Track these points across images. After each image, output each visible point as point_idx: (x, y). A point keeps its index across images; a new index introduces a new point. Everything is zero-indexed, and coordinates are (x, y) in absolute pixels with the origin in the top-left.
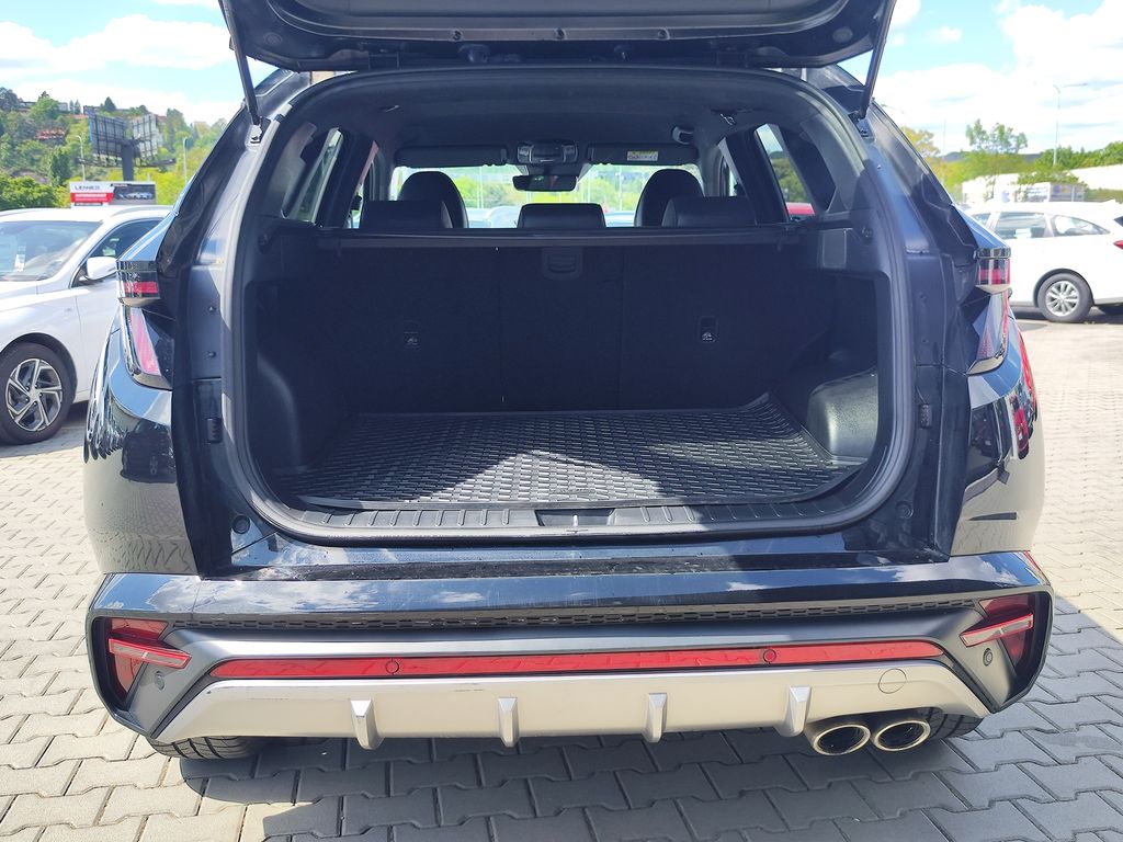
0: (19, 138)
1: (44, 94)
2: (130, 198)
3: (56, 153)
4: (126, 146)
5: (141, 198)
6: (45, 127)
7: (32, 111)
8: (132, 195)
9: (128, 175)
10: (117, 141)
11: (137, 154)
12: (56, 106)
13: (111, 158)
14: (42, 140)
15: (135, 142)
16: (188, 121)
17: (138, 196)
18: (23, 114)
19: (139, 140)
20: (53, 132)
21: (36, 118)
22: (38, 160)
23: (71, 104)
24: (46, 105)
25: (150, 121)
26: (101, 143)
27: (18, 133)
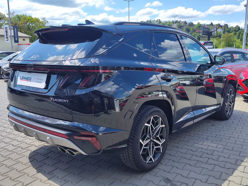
0: (192, 32)
1: (199, 23)
2: (207, 45)
3: (198, 35)
4: (209, 33)
5: (210, 45)
6: (198, 30)
7: (196, 27)
8: (208, 44)
9: (209, 40)
10: (207, 32)
11: (211, 35)
12: (201, 25)
13: (206, 36)
14: (197, 32)
15: (211, 32)
16: (229, 26)
17: (209, 44)
18: (194, 27)
19: (212, 32)
20: (199, 31)
21: (196, 28)
22: (196, 37)
23: (204, 24)
24: (199, 25)
25: (215, 27)
26: (204, 33)
27: (192, 31)
